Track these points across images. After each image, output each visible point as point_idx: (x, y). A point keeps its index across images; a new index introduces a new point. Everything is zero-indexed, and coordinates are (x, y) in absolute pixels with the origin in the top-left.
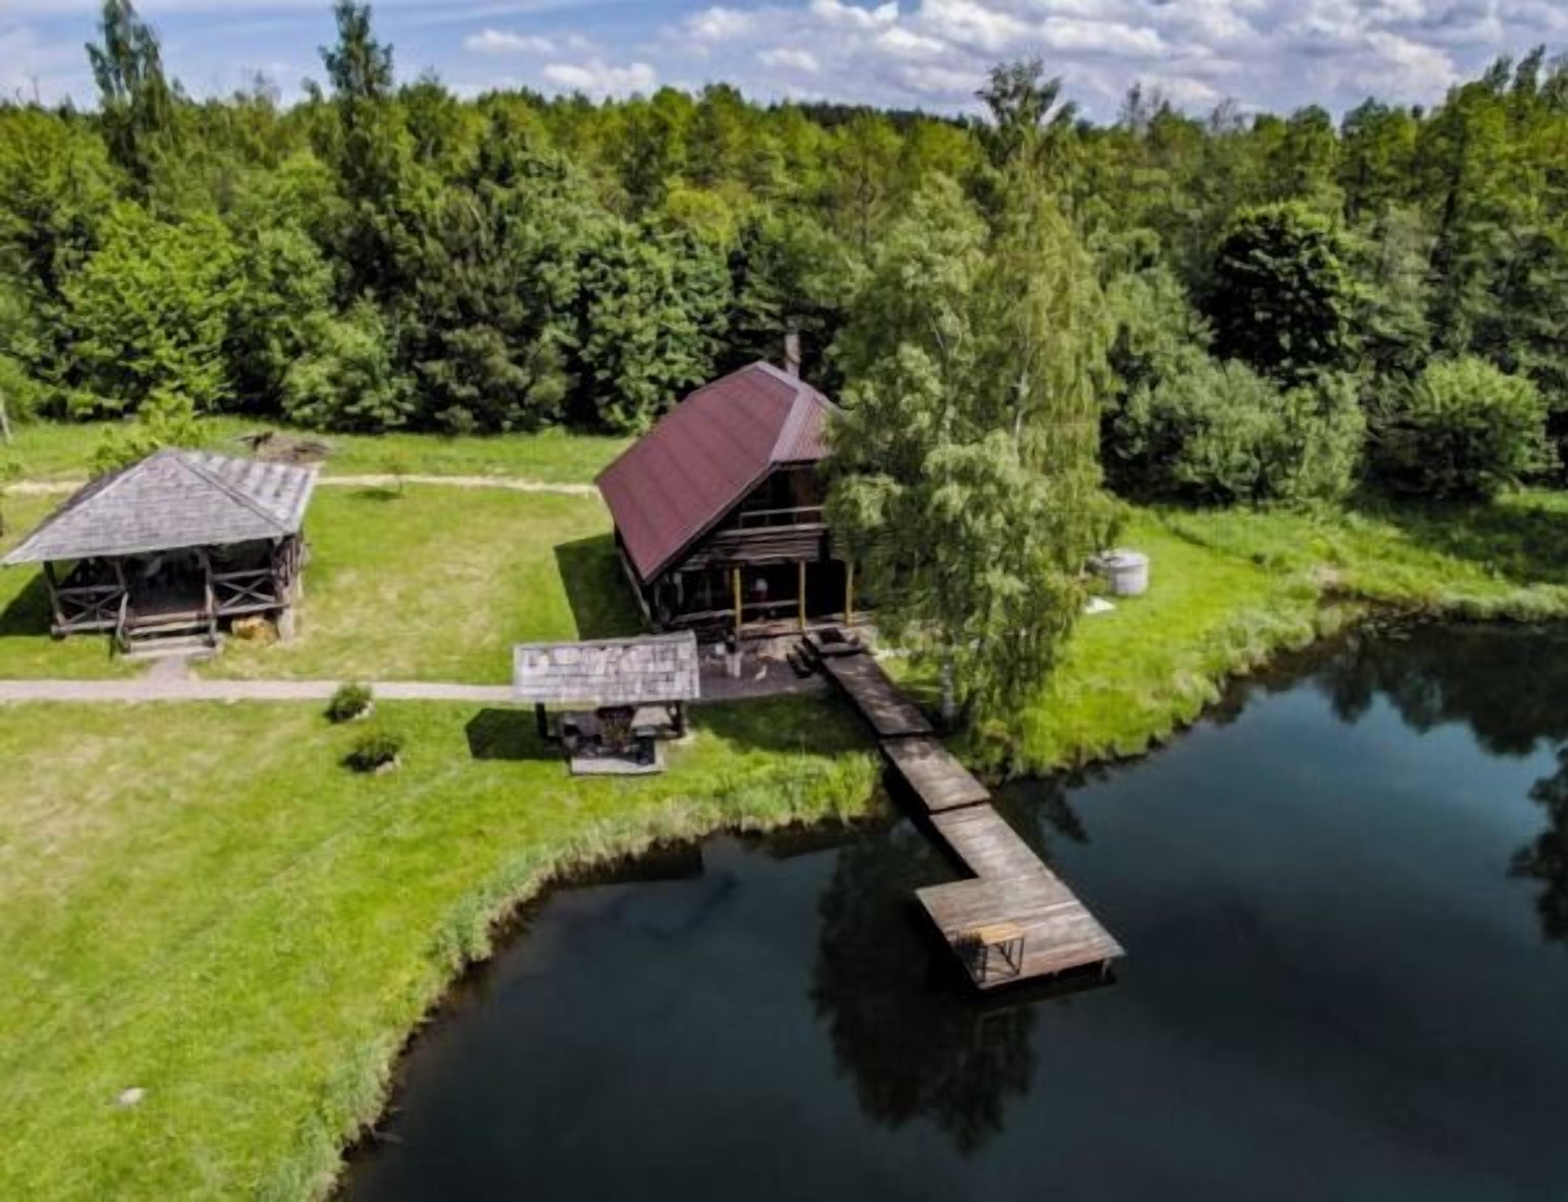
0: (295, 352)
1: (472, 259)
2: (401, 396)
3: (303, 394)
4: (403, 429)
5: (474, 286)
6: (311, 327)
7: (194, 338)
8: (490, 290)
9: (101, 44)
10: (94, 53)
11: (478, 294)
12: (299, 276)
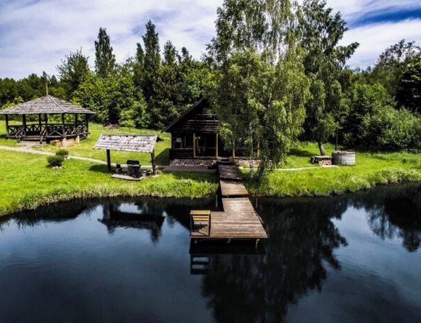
0: (122, 107)
1: (169, 83)
2: (147, 119)
3: (123, 118)
4: (146, 128)
5: (168, 89)
6: (128, 101)
7: (101, 104)
8: (172, 91)
9: (98, 40)
10: (96, 43)
11: (169, 91)
12: (126, 88)
